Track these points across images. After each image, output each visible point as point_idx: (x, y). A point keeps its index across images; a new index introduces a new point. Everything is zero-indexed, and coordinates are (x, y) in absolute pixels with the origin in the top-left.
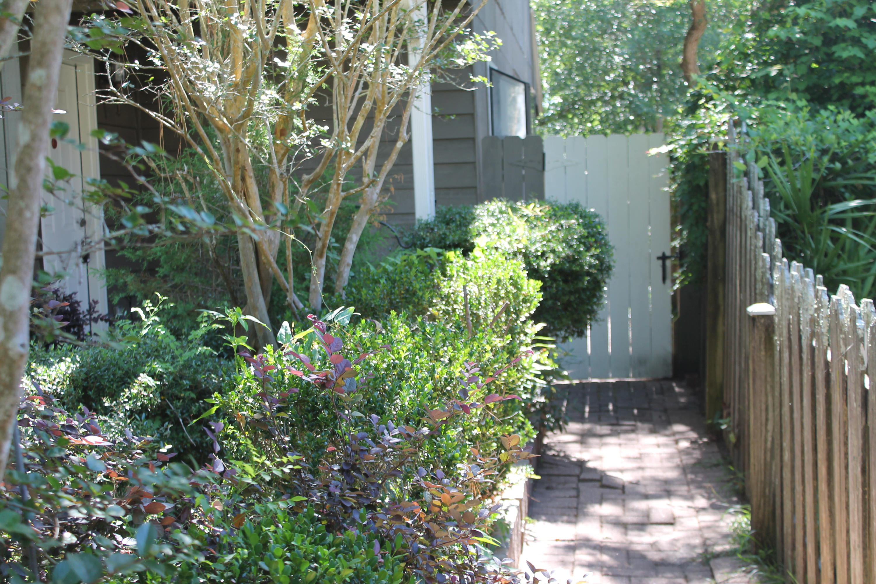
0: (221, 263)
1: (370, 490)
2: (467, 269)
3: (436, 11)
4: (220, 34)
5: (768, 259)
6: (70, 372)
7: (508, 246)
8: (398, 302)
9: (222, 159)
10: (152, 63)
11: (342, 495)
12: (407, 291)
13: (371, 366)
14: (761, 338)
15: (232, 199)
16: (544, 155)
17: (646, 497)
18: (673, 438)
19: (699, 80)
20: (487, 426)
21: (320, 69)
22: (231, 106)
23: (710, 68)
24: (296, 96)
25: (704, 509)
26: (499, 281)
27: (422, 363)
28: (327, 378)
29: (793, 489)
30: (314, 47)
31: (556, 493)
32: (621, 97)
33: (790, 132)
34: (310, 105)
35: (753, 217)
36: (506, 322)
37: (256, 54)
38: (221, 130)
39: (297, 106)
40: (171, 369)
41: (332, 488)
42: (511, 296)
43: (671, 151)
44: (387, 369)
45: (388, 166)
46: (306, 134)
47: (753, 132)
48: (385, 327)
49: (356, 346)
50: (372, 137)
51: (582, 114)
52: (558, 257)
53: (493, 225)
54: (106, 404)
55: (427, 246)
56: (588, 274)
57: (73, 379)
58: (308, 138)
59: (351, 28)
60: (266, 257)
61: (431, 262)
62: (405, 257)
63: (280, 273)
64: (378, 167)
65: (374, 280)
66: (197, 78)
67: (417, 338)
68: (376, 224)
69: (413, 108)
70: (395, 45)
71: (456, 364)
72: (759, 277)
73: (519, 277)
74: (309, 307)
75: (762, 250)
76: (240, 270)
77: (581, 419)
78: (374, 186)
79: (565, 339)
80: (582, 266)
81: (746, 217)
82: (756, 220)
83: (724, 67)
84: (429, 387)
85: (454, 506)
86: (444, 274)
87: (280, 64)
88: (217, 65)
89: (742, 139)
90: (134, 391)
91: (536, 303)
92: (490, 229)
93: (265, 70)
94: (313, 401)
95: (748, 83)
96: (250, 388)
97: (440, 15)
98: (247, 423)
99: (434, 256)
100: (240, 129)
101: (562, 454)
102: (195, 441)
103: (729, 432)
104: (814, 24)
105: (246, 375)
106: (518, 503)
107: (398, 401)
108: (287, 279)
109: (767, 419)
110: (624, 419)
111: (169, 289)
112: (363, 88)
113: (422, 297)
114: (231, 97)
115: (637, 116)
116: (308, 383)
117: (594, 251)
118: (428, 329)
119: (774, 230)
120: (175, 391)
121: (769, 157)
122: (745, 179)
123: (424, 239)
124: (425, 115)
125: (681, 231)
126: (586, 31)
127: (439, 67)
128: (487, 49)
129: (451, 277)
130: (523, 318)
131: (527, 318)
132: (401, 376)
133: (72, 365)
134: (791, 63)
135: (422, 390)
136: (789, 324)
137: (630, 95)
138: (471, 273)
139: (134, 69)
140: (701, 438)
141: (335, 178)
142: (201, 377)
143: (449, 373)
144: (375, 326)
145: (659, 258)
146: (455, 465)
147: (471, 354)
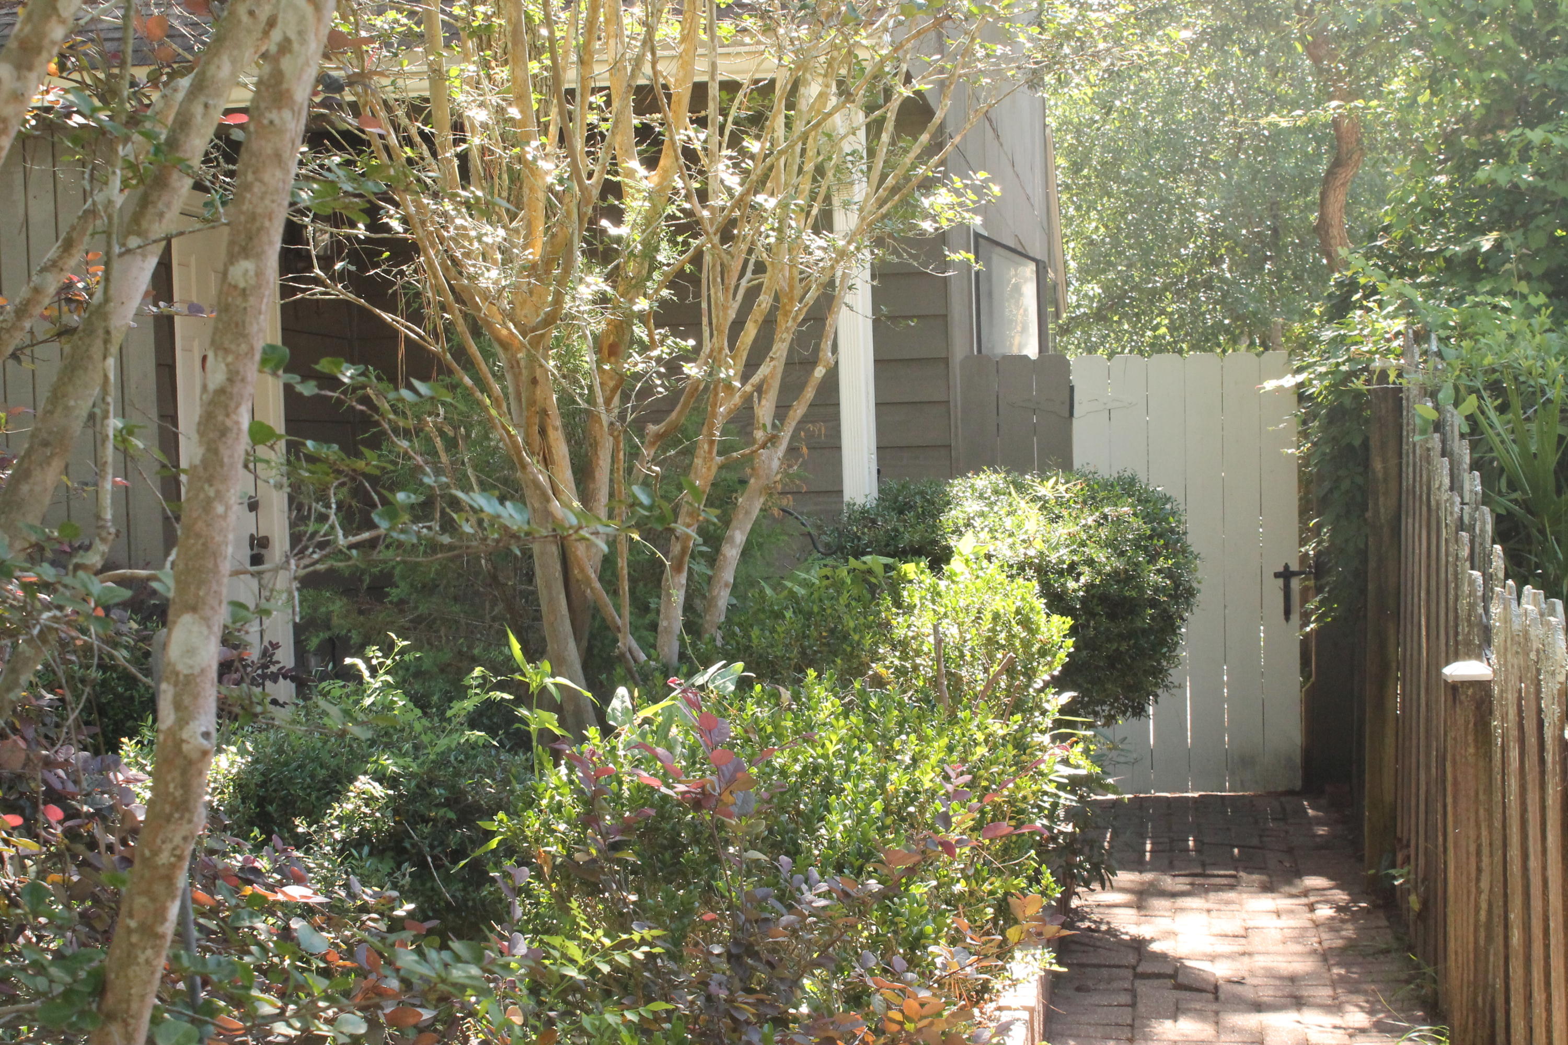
0: (501, 579)
1: (778, 992)
2: (939, 594)
3: (885, 137)
4: (505, 176)
5: (1480, 581)
6: (234, 771)
7: (1009, 553)
8: (815, 652)
9: (506, 395)
10: (387, 228)
11: (731, 1001)
12: (832, 631)
13: (774, 769)
14: (1467, 723)
15: (524, 466)
16: (1072, 389)
17: (1258, 1007)
18: (1304, 900)
19: (1351, 258)
20: (978, 877)
21: (680, 239)
22: (524, 302)
23: (1372, 237)
24: (637, 286)
25: (1363, 1031)
26: (996, 617)
27: (864, 764)
28: (703, 792)
29: (1529, 997)
30: (671, 201)
31: (1095, 999)
32: (1208, 284)
33: (1515, 352)
34: (663, 303)
35: (1452, 504)
36: (1008, 689)
37: (568, 214)
38: (505, 346)
39: (642, 304)
40: (414, 768)
41: (713, 988)
42: (1017, 643)
43: (1301, 385)
44: (803, 773)
45: (799, 410)
46: (655, 353)
47: (1450, 353)
48: (796, 697)
49: (746, 731)
50: (772, 359)
51: (1137, 315)
52: (1099, 573)
53: (982, 514)
54: (300, 830)
55: (864, 554)
56: (1153, 603)
57: (240, 784)
58: (659, 360)
59: (736, 165)
60: (582, 570)
61: (873, 580)
62: (827, 571)
63: (606, 599)
64: (782, 411)
65: (772, 612)
66: (467, 255)
67: (853, 719)
68: (776, 512)
69: (844, 307)
70: (813, 197)
71: (926, 766)
72: (1463, 612)
73: (1032, 609)
74: (656, 660)
75: (1468, 564)
76: (534, 593)
77: (1139, 865)
78: (773, 444)
79: (1110, 720)
80: (1141, 590)
81: (1438, 504)
82: (1457, 509)
83: (1397, 233)
84: (877, 807)
85: (925, 1022)
86: (898, 603)
87: (613, 231)
88: (501, 232)
89: (1430, 365)
90: (349, 807)
91: (1062, 657)
92: (977, 522)
93: (585, 239)
94: (673, 828)
95: (1440, 263)
96: (560, 805)
97: (893, 143)
98: (554, 867)
99: (879, 570)
100: (538, 343)
101: (1104, 927)
102: (453, 896)
103: (1409, 892)
104: (1559, 158)
105: (553, 781)
106: (1025, 1015)
107: (823, 831)
108: (618, 608)
109: (1479, 870)
110: (1215, 865)
111: (407, 625)
112: (754, 272)
113: (858, 643)
114: (525, 288)
115: (1235, 318)
116: (665, 798)
117: (1161, 563)
118: (873, 702)
119: (1489, 528)
120: (420, 807)
121: (1480, 397)
122: (1437, 436)
123: (859, 539)
124: (860, 317)
125: (1319, 526)
126: (1145, 166)
127: (890, 235)
128: (974, 202)
129: (910, 610)
130: (1039, 684)
131: (1046, 685)
132: (828, 788)
133: (238, 758)
134: (1517, 228)
135: (866, 811)
136: (1520, 698)
137: (1223, 280)
138: (944, 601)
139: (356, 237)
140: (1355, 901)
141: (705, 430)
142: (466, 783)
143: (913, 783)
144: (778, 696)
145: (1277, 575)
146: (925, 947)
147: (950, 749)
